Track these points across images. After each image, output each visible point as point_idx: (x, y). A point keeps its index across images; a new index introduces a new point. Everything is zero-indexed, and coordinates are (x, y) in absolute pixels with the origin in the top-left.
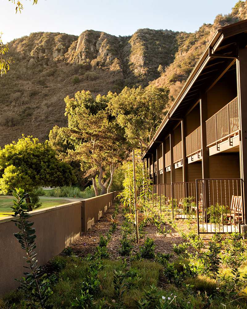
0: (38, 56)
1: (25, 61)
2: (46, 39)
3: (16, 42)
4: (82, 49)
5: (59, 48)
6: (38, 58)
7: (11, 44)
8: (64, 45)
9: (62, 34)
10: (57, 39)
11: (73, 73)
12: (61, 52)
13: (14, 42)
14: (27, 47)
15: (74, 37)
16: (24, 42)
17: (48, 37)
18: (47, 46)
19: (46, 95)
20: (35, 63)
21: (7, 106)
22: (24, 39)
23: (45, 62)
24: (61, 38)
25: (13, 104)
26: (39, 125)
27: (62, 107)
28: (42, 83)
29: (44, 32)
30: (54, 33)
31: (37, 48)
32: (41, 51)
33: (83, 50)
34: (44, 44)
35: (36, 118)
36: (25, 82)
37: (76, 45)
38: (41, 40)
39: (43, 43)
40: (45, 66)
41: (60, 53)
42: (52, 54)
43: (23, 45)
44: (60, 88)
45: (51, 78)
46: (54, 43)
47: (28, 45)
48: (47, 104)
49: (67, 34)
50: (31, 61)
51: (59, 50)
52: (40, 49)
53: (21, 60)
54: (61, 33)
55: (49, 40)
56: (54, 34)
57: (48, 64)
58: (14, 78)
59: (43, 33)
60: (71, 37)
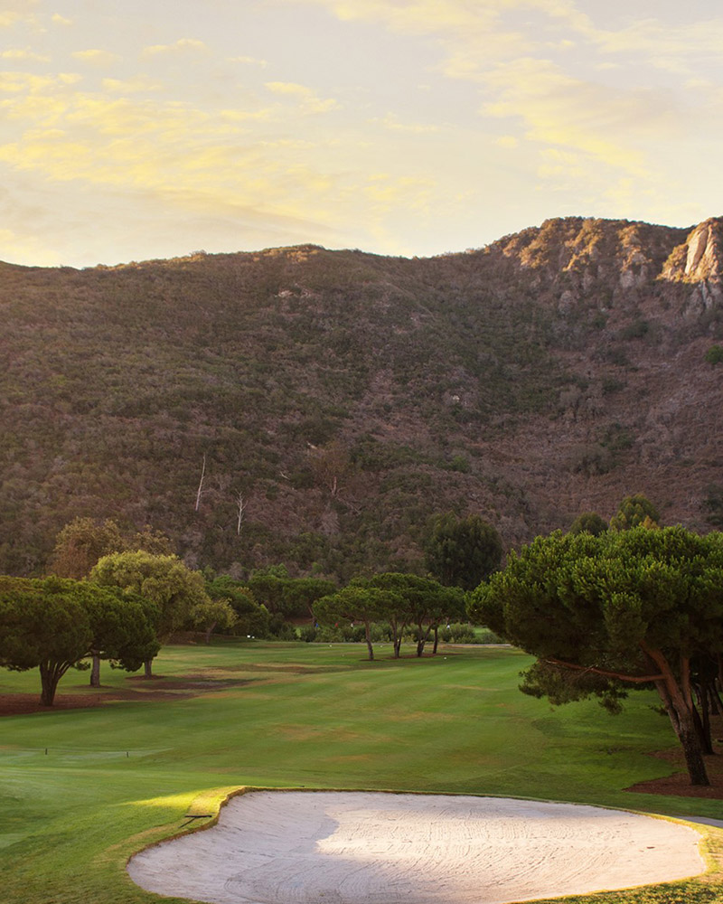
0: (581, 282)
1: (549, 295)
2: (596, 238)
3: (511, 243)
4: (709, 269)
5: (637, 263)
6: (581, 287)
7: (495, 248)
8: (647, 255)
9: (633, 223)
10: (626, 236)
11: (697, 334)
12: (642, 273)
13: (504, 242)
14: (545, 257)
15: (666, 231)
16: (534, 245)
17: (599, 231)
18: (600, 257)
19: (643, 393)
20: (575, 301)
21: (554, 419)
22: (530, 235)
23: (604, 298)
24: (637, 236)
25: (569, 414)
26: (668, 472)
27: (704, 426)
28: (618, 358)
29: (583, 217)
30: (610, 221)
31: (576, 263)
32: (587, 270)
33: (713, 272)
34: (593, 250)
35: (652, 456)
36: (572, 356)
37: (685, 257)
38: (583, 240)
39: (590, 249)
40: (603, 310)
41: (639, 274)
42: (618, 279)
43: (534, 253)
44: (673, 374)
45: (636, 344)
46: (620, 250)
47: (548, 254)
48: (662, 417)
49: (648, 224)
50: (566, 297)
51: (635, 268)
52: (584, 265)
53: (537, 294)
54: (630, 220)
55: (604, 240)
56: (614, 224)
57: (613, 305)
58: (538, 344)
59: (580, 220)
60: (662, 232)
